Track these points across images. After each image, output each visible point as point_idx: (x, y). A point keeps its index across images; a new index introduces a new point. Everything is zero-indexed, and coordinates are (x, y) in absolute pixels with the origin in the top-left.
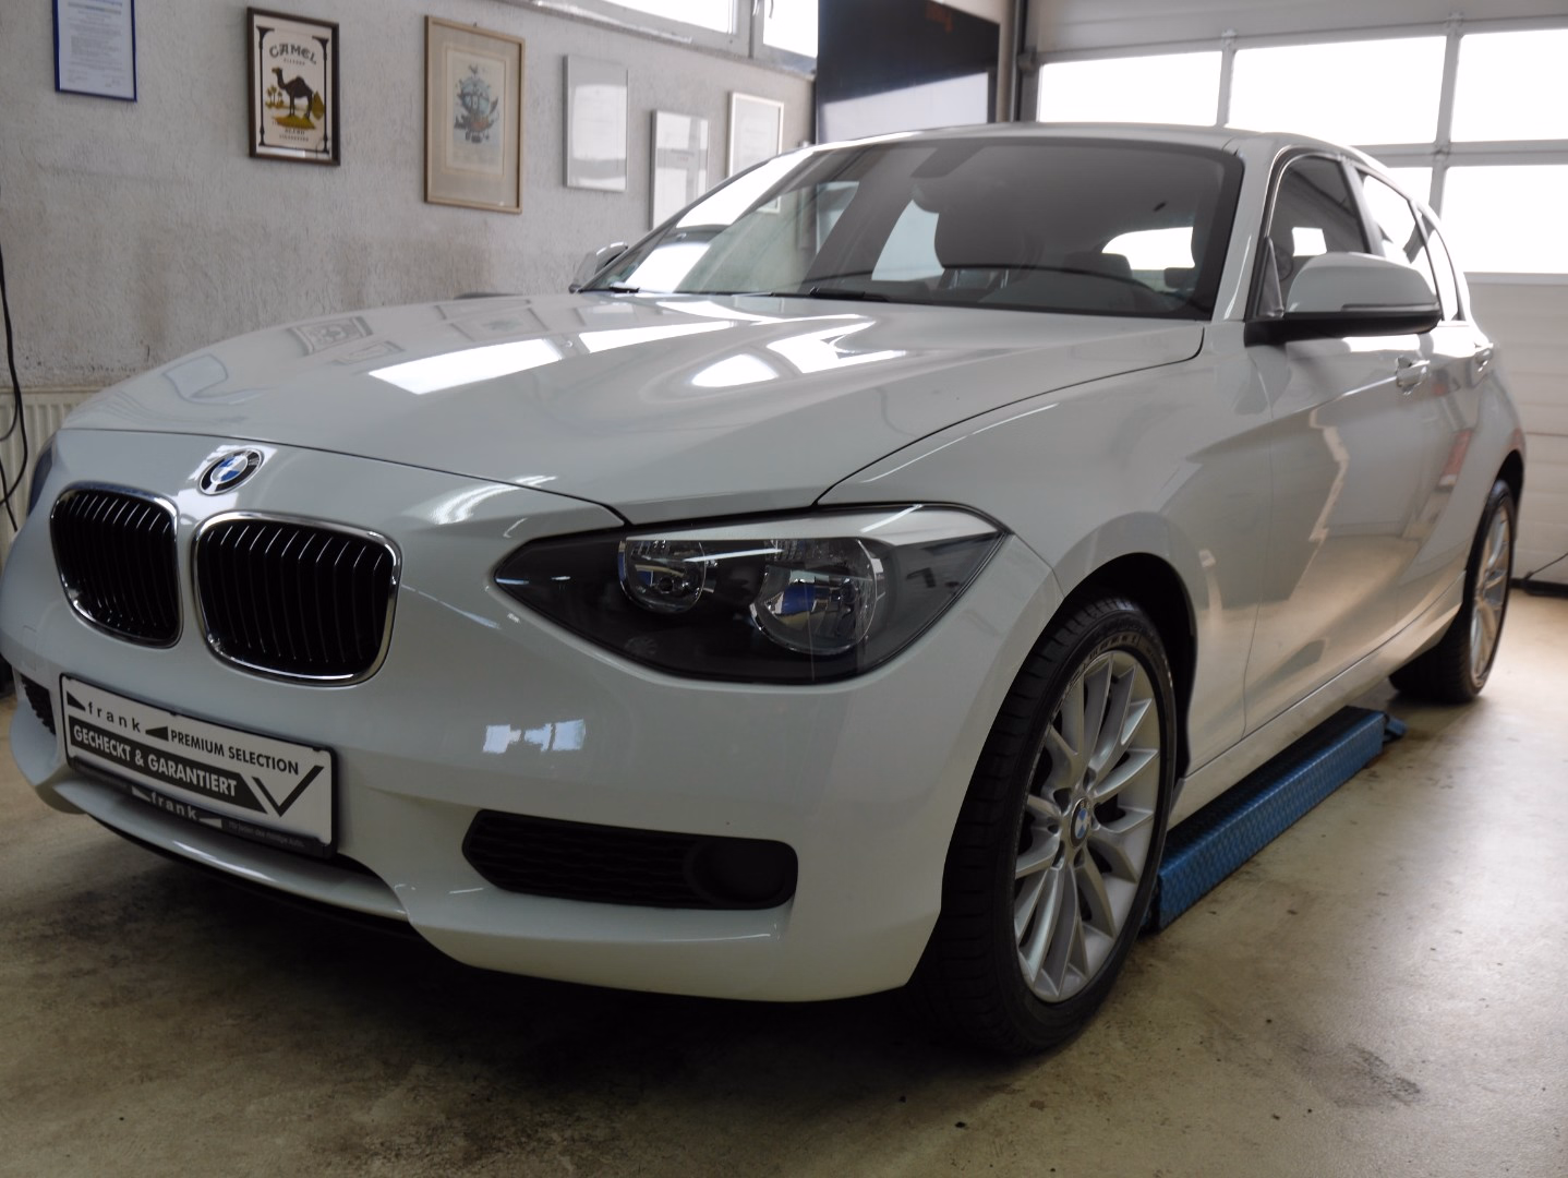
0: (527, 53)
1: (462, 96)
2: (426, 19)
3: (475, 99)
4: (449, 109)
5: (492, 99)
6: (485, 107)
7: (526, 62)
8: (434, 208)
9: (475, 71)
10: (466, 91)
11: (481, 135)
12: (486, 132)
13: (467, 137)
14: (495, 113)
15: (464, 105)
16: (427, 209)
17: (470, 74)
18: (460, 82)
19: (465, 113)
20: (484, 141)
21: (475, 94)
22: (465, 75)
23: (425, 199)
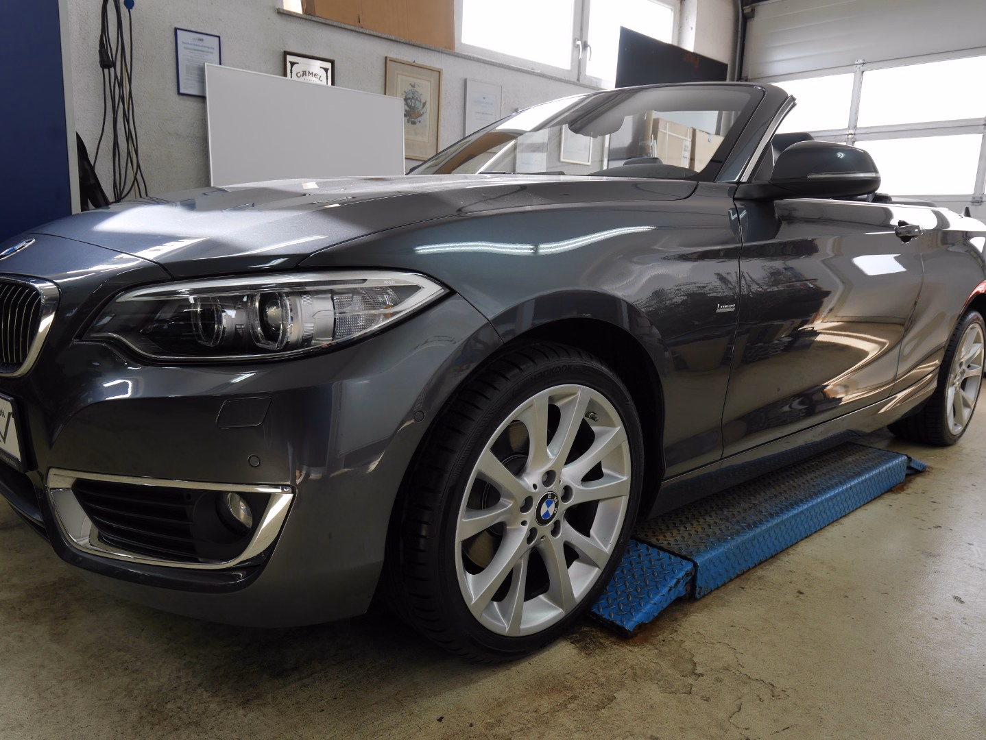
0: (444, 77)
1: (406, 100)
2: (386, 58)
3: (413, 101)
5: (423, 101)
6: (419, 105)
7: (443, 82)
9: (413, 86)
10: (408, 97)
11: (417, 120)
13: (408, 122)
14: (425, 109)
15: (407, 104)
18: (405, 92)
19: (408, 109)
20: (418, 123)
21: (413, 98)
22: (408, 88)
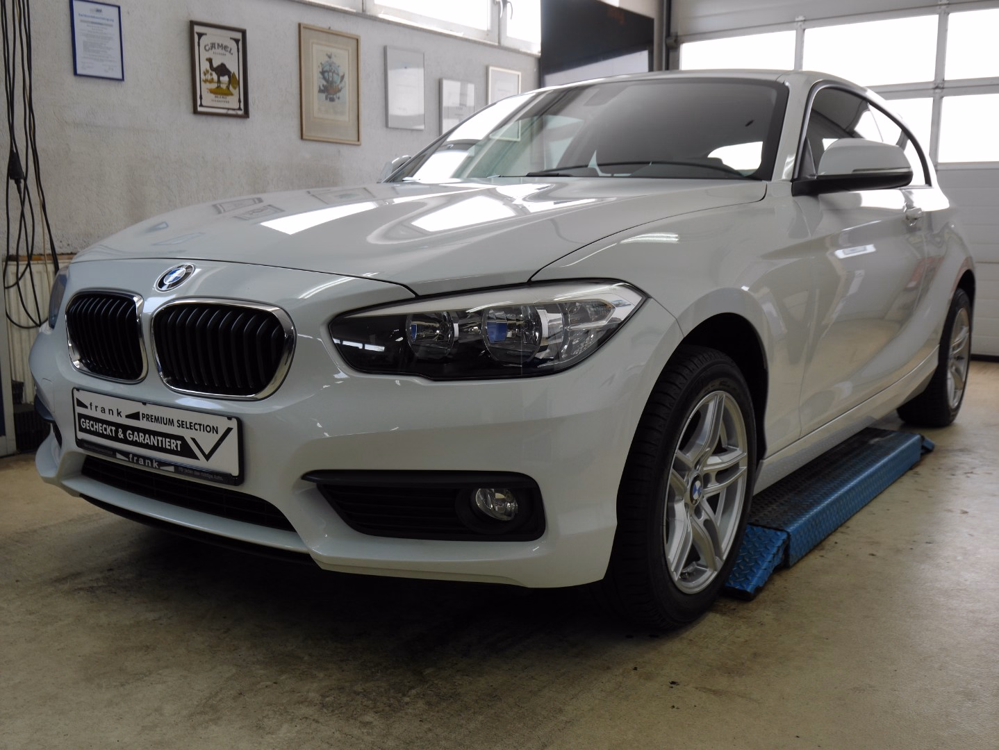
0: (361, 44)
1: (323, 73)
2: (299, 25)
3: (330, 74)
4: (316, 81)
5: (341, 74)
6: (337, 79)
7: (362, 51)
8: (307, 143)
9: (330, 57)
10: (325, 69)
11: (335, 97)
12: (338, 95)
13: (326, 99)
14: (343, 83)
15: (324, 78)
16: (303, 144)
17: (328, 59)
18: (321, 64)
19: (325, 83)
20: (337, 100)
21: (330, 71)
22: (325, 59)
23: (302, 138)
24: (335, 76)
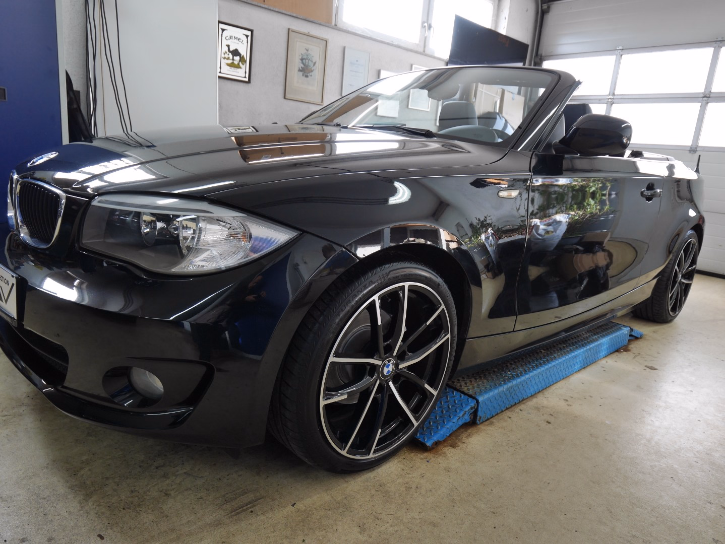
0: (329, 44)
1: (302, 60)
2: (289, 29)
3: (307, 61)
4: (296, 64)
5: (314, 61)
6: (311, 64)
7: (328, 48)
8: (288, 101)
9: (307, 50)
10: (304, 57)
11: (309, 75)
12: (311, 74)
13: (303, 75)
14: (315, 67)
15: (303, 63)
16: (285, 101)
17: (306, 51)
18: (301, 54)
19: (303, 66)
20: (310, 77)
21: (307, 59)
22: (304, 51)
23: (285, 98)
24: (310, 62)
